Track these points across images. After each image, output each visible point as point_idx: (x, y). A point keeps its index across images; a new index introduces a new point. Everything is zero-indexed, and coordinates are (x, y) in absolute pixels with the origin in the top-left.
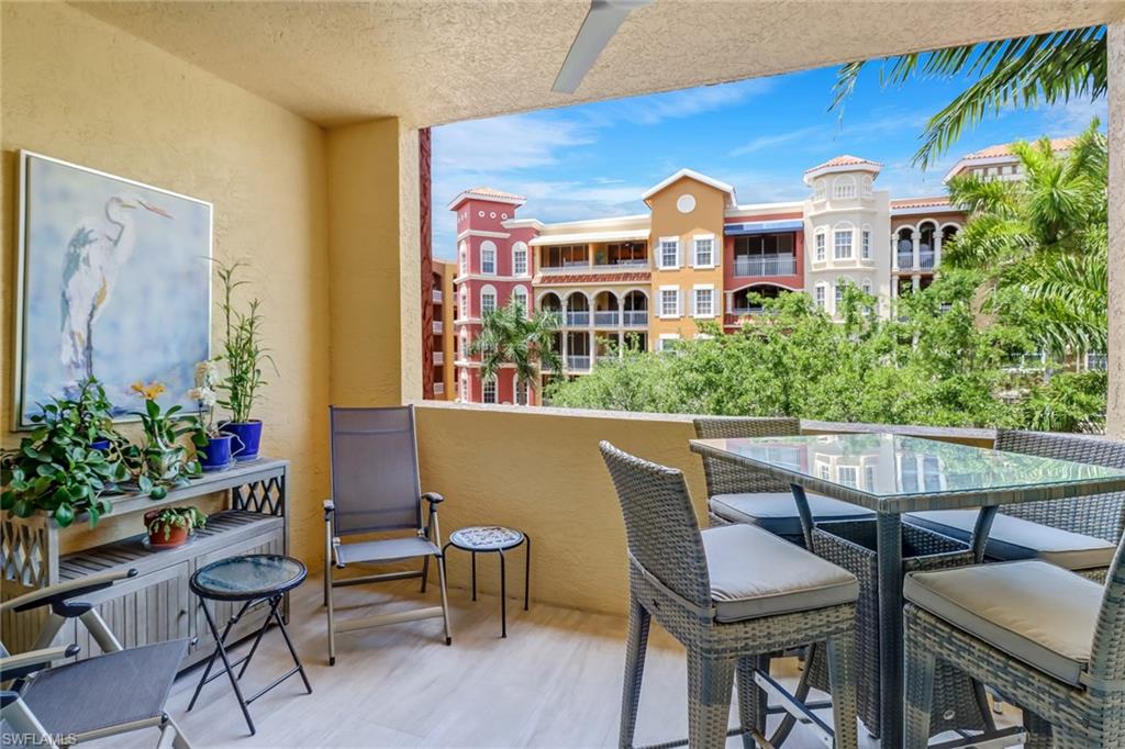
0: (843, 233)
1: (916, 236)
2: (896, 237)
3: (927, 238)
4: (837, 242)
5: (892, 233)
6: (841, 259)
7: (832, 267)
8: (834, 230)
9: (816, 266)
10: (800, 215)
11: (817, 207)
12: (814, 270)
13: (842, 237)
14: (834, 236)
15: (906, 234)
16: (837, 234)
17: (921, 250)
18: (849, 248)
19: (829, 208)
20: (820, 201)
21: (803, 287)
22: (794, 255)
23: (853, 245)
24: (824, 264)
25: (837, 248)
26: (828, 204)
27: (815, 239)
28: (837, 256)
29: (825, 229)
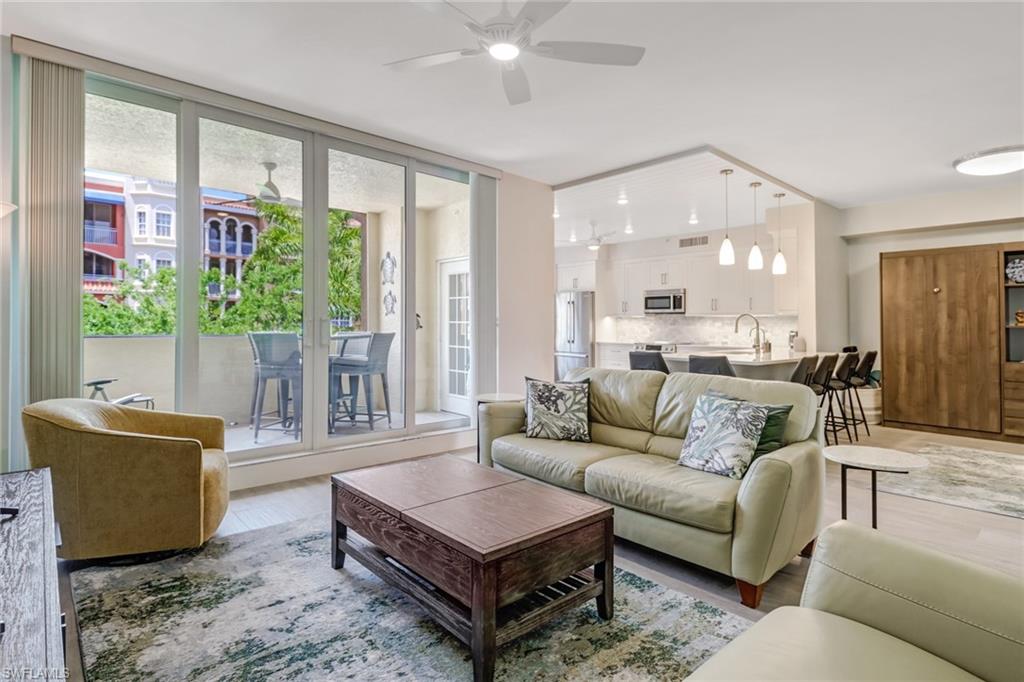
0: (164, 215)
1: (223, 228)
2: (207, 225)
3: (231, 232)
4: (158, 221)
5: (205, 221)
6: (161, 237)
7: (153, 243)
8: (155, 211)
9: (137, 240)
10: (121, 190)
11: (138, 186)
12: (135, 243)
13: (161, 218)
14: (155, 216)
15: (215, 225)
16: (158, 214)
17: (227, 239)
18: (169, 228)
19: (149, 190)
20: (141, 182)
21: (123, 257)
22: (114, 225)
23: (171, 226)
24: (146, 239)
25: (158, 227)
26: (149, 186)
27: (136, 215)
28: (158, 234)
29: (146, 208)
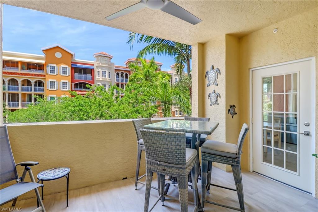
0: (104, 71)
1: (120, 75)
2: (116, 74)
3: (122, 76)
4: (103, 73)
5: (115, 73)
6: (103, 78)
7: (102, 80)
8: (102, 70)
9: (97, 79)
10: (93, 65)
11: (97, 64)
12: (97, 80)
13: (104, 72)
14: (102, 72)
15: (118, 74)
16: (103, 71)
17: (121, 78)
18: (106, 75)
19: (100, 65)
20: (98, 62)
21: (94, 84)
22: (92, 75)
23: (106, 74)
24: (100, 79)
25: (103, 75)
26: (100, 63)
27: (97, 72)
28: (103, 77)
29: (100, 70)
